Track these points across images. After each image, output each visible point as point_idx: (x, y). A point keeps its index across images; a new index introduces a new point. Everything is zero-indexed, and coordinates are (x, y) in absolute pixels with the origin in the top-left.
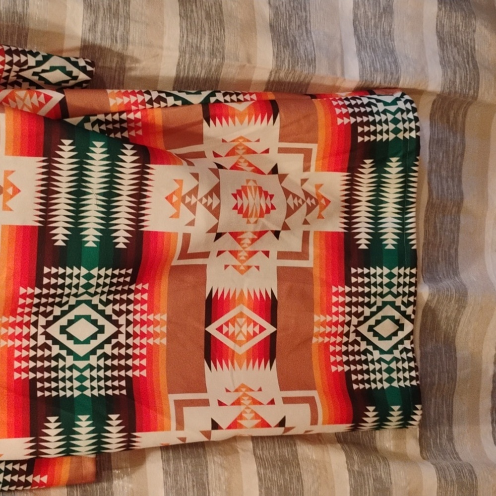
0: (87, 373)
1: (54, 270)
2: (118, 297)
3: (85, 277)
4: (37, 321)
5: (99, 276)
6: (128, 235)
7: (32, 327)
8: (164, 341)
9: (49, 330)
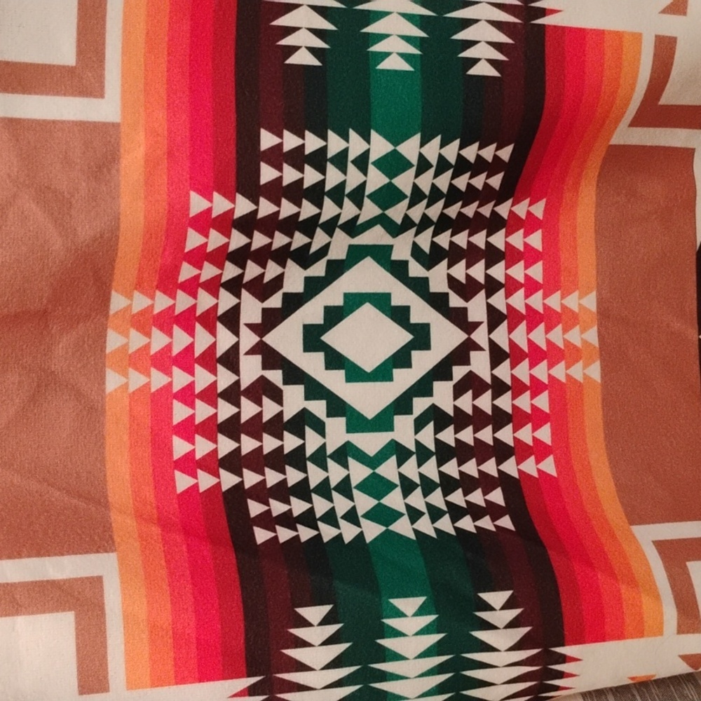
0: (389, 470)
1: (290, 141)
2: (461, 239)
3: (382, 164)
4: (235, 310)
5: (423, 165)
6: (502, 38)
7: (220, 328)
8: (595, 371)
9: (271, 339)
